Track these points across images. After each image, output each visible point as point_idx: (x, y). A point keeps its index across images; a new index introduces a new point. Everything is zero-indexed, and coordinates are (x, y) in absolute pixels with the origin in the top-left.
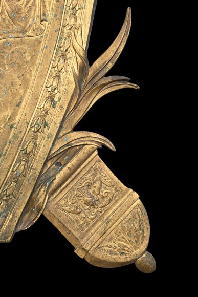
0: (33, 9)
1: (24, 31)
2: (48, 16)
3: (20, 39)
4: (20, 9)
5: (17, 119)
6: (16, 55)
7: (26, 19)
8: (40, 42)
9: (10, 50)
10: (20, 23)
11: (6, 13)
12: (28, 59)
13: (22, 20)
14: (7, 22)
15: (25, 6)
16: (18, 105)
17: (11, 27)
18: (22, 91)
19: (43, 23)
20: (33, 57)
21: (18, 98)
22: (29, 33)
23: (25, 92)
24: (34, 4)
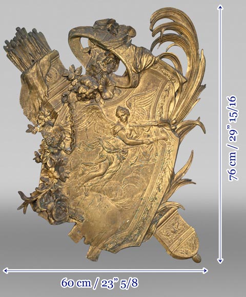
1: (148, 160)
2: (158, 154)
3: (146, 163)
4: (147, 151)
5: (144, 196)
6: (145, 170)
7: (150, 156)
8: (155, 165)
11: (141, 153)
12: (150, 171)
13: (148, 156)
14: (141, 156)
15: (149, 150)
16: (145, 190)
17: (143, 158)
18: (146, 185)
19: (156, 157)
20: (152, 171)
21: (145, 187)
22: (150, 161)
23: (148, 185)
24: (153, 149)
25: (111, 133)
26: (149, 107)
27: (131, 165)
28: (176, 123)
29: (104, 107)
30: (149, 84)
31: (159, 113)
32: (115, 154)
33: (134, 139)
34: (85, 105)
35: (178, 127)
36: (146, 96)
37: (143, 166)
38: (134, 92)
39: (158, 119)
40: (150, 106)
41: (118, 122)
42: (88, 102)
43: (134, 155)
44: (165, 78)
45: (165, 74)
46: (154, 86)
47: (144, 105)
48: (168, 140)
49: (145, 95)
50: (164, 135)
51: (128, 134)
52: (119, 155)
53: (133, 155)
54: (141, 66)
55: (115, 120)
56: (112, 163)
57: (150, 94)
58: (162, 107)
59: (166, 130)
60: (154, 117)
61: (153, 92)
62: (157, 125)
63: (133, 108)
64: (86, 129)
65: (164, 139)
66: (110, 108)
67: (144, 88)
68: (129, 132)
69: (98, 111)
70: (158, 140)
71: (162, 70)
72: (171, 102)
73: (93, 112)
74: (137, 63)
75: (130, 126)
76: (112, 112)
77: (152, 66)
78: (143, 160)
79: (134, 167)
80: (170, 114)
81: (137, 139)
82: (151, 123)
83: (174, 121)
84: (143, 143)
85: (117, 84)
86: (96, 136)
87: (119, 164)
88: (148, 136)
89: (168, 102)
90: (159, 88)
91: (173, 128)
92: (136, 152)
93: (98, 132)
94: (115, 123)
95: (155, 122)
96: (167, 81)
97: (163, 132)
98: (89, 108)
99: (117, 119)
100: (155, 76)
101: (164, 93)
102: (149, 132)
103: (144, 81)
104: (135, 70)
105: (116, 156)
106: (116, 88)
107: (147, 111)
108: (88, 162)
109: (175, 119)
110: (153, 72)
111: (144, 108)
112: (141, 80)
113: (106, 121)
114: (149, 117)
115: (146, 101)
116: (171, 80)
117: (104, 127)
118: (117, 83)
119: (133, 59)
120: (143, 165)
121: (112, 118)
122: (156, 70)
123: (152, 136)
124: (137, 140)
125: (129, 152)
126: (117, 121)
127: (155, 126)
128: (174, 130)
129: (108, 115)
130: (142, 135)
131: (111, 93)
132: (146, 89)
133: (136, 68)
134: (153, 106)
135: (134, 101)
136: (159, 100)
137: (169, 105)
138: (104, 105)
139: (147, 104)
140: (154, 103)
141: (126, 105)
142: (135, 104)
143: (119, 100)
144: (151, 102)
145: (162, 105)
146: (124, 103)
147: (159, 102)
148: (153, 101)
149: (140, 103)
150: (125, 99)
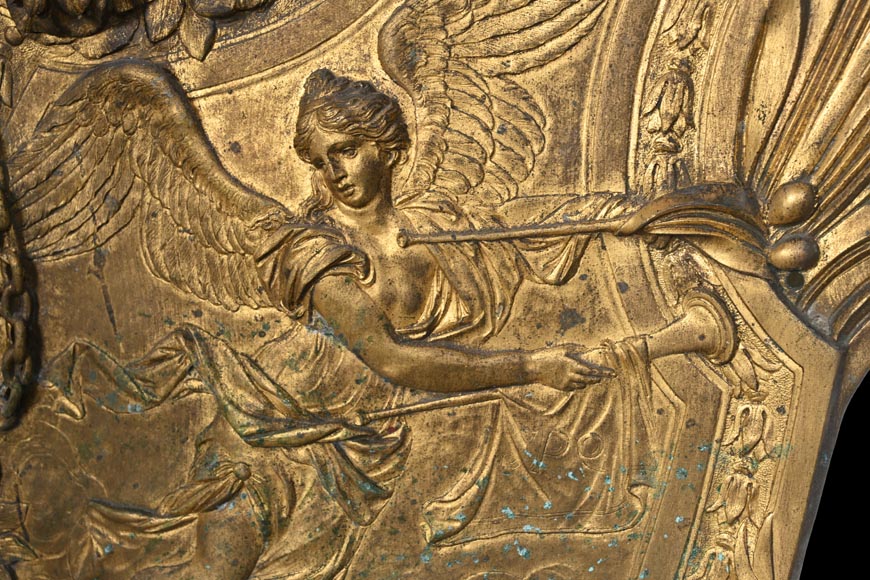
0: (606, 445)
1: (571, 512)
2: (655, 468)
3: (559, 536)
4: (563, 444)
7: (582, 477)
8: (625, 555)
9: (526, 569)
10: (559, 488)
11: (516, 455)
13: (566, 479)
14: (517, 481)
15: (580, 432)
17: (530, 497)
19: (638, 491)
22: (591, 521)
24: (609, 426)
25: (267, 287)
26: (569, 76)
27: (437, 541)
28: (806, 211)
29: (210, 81)
31: (655, 121)
32: (302, 453)
33: (448, 344)
35: (835, 242)
37: (530, 561)
39: (649, 171)
40: (583, 67)
41: (317, 208)
42: (94, 44)
43: (456, 467)
47: (530, 56)
48: (741, 363)
50: (697, 318)
51: (389, 299)
52: (334, 467)
53: (450, 469)
55: (294, 192)
56: (283, 524)
58: (686, 72)
59: (714, 277)
60: (616, 156)
62: (641, 232)
63: (435, 85)
64: (100, 258)
65: (703, 351)
66: (254, 92)
68: (402, 289)
69: (157, 116)
70: (647, 357)
73: (127, 122)
75: (407, 238)
76: (263, 118)
78: (536, 512)
79: (457, 557)
80: (755, 127)
81: (470, 340)
82: (586, 208)
83: (793, 198)
84: (522, 376)
86: (169, 309)
87: (338, 530)
88: (570, 318)
89: (741, 24)
91: (787, 253)
92: (470, 444)
93: (176, 281)
94: (294, 206)
95: (623, 199)
97: (692, 285)
98: (98, 92)
99: (306, 181)
102: (571, 290)
105: (312, 474)
107: (555, 105)
108: (127, 496)
109: (803, 178)
111: (528, 81)
113: (225, 196)
114: (572, 160)
115: (546, 17)
117: (212, 239)
120: (532, 549)
121: (266, 171)
123: (604, 319)
124: (471, 353)
125: (419, 439)
126: (307, 191)
127: (621, 235)
128: (795, 271)
129: (235, 148)
130: (517, 312)
134: (605, 66)
135: (443, 28)
136: (659, 13)
137: (746, 49)
138: (204, 68)
139: (551, 46)
140: (613, 38)
141: (375, 56)
142: (449, 48)
143: (318, 22)
144: (589, 30)
145: (687, 52)
146: (366, 42)
147: (656, 24)
148: (607, 16)
149: (495, 37)
150: (370, 12)
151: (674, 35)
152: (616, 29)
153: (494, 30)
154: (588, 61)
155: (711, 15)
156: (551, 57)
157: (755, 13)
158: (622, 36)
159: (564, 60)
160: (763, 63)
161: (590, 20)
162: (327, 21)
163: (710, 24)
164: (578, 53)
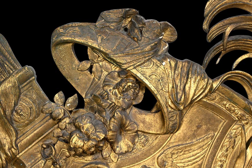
26: (198, 167)
29: (118, 167)
30: (199, 127)
34: (83, 163)
36: (193, 148)
38: (172, 141)
40: (200, 165)
42: (88, 158)
44: (229, 117)
45: (230, 110)
46: (208, 130)
47: (190, 163)
49: (190, 146)
54: (186, 99)
57: (201, 144)
61: (206, 142)
67: (190, 133)
71: (225, 103)
72: (239, 157)
74: (177, 93)
77: (206, 96)
85: (141, 127)
89: (233, 158)
90: (217, 134)
96: (232, 122)
100: (210, 112)
101: (226, 142)
103: (191, 122)
104: (173, 106)
106: (139, 133)
110: (207, 106)
112: (185, 119)
115: (193, 156)
116: (240, 119)
118: (141, 125)
119: (171, 86)
122: (213, 102)
131: (130, 143)
132: (194, 136)
133: (176, 102)
134: (205, 165)
135: (172, 157)
136: (216, 155)
137: (234, 163)
138: (116, 164)
139: (194, 161)
140: (207, 160)
141: (156, 163)
142: (173, 161)
143: (143, 155)
144: (202, 158)
145: (222, 163)
146: (154, 159)
147: (216, 157)
148: (206, 156)
149: (182, 159)
150: (155, 154)
151: (219, 159)
152: (207, 158)
153: (182, 158)
154: (202, 164)
155: (227, 156)
156: (194, 163)
157: (236, 156)
158: (209, 159)
159: (197, 164)
160: (237, 165)
161: (202, 156)
162: (145, 155)
163: (227, 157)
164: (200, 162)
